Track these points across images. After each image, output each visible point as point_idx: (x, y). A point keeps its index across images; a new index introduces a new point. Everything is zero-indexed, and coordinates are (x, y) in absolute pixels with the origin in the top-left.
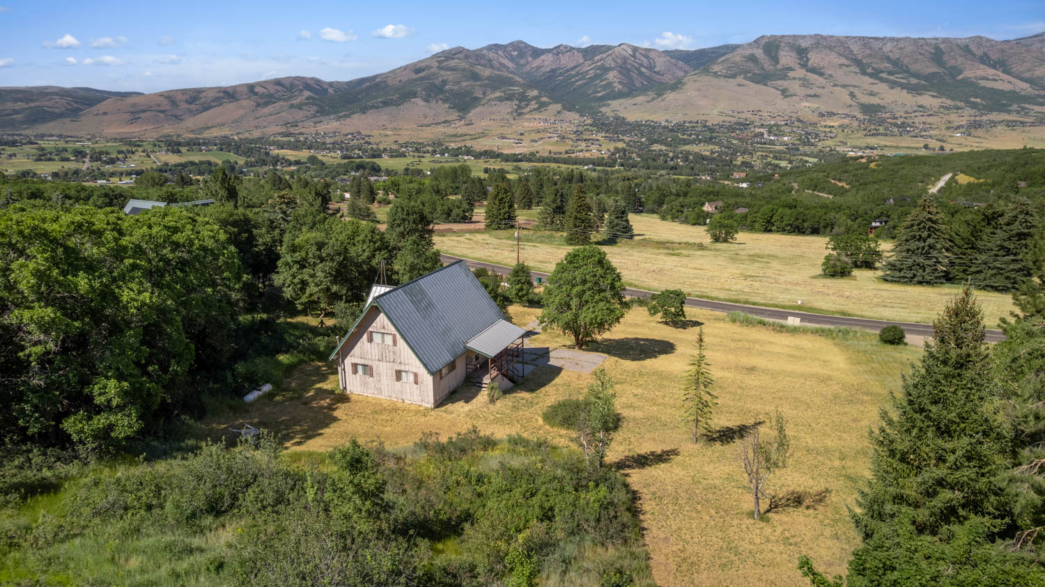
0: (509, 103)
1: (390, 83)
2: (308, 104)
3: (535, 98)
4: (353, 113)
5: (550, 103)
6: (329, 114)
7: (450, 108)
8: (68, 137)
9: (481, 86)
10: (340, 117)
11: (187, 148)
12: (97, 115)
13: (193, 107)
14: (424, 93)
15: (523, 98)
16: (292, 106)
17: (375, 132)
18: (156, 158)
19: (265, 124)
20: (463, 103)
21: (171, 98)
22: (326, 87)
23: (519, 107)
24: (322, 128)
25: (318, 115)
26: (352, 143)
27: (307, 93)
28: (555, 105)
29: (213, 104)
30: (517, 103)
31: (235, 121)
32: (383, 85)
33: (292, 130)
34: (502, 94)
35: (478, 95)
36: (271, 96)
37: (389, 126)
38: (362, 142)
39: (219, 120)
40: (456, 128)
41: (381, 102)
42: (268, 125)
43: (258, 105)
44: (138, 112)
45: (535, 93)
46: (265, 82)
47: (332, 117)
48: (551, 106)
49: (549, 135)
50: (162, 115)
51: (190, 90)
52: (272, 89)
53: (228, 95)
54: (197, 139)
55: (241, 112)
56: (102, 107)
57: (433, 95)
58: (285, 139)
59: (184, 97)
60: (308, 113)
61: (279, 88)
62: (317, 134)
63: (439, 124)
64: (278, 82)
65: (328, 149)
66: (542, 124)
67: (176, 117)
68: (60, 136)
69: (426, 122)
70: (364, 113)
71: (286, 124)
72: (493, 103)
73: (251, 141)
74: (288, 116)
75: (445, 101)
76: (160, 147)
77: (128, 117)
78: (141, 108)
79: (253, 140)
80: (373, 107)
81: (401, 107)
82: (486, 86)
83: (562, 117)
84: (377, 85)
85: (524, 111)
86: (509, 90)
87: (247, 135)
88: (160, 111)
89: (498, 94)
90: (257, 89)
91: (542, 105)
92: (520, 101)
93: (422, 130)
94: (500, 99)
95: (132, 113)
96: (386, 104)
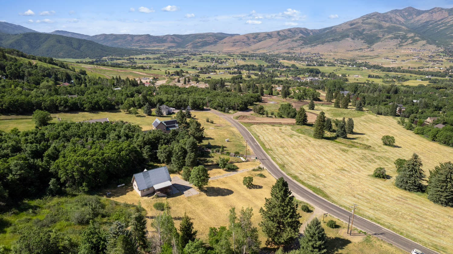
0: (396, 40)
1: (337, 30)
2: (300, 40)
3: (412, 37)
4: (318, 44)
5: (419, 40)
6: (307, 44)
7: (364, 42)
8: (212, 52)
9: (382, 32)
10: (312, 46)
11: (248, 58)
12: (222, 43)
13: (255, 40)
14: (353, 35)
15: (405, 38)
16: (293, 41)
17: (326, 53)
18: (236, 62)
19: (281, 48)
20: (371, 40)
21: (247, 36)
22: (309, 32)
23: (401, 42)
24: (303, 51)
25: (303, 44)
26: (314, 58)
27: (301, 35)
28: (422, 41)
29: (262, 39)
30: (400, 40)
31: (270, 47)
32: (334, 31)
33: (291, 51)
34: (393, 36)
35: (380, 36)
36: (285, 36)
37: (333, 50)
38: (319, 57)
39: (263, 46)
40: (365, 52)
41: (332, 39)
42: (281, 49)
43: (279, 40)
44: (236, 42)
45: (412, 35)
46: (284, 30)
47: (309, 45)
48: (419, 42)
49: (413, 57)
50: (243, 44)
51: (255, 33)
52: (286, 33)
53: (269, 35)
54: (254, 54)
55: (272, 43)
56: (224, 40)
57: (357, 36)
58: (287, 55)
59: (252, 36)
60: (299, 44)
61: (289, 32)
62: (300, 53)
63: (357, 50)
64: (289, 30)
65: (303, 60)
66: (412, 51)
67: (248, 44)
68: (209, 52)
69: (351, 49)
70: (323, 44)
71: (289, 48)
72: (387, 40)
73: (273, 56)
74: (290, 45)
75: (362, 39)
76: (239, 57)
77: (232, 44)
78: (237, 41)
79: (274, 55)
80: (328, 42)
81: (340, 42)
82: (385, 32)
83: (426, 47)
84: (332, 31)
85: (404, 44)
86: (397, 33)
87: (272, 53)
88: (244, 42)
89: (390, 36)
90: (281, 33)
91: (415, 41)
92: (402, 39)
93: (347, 53)
94: (391, 38)
95: (234, 42)
96: (334, 40)
